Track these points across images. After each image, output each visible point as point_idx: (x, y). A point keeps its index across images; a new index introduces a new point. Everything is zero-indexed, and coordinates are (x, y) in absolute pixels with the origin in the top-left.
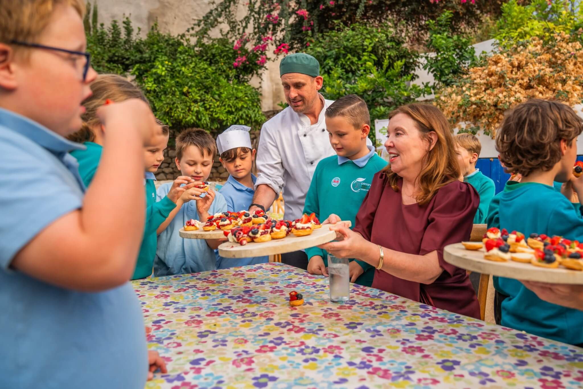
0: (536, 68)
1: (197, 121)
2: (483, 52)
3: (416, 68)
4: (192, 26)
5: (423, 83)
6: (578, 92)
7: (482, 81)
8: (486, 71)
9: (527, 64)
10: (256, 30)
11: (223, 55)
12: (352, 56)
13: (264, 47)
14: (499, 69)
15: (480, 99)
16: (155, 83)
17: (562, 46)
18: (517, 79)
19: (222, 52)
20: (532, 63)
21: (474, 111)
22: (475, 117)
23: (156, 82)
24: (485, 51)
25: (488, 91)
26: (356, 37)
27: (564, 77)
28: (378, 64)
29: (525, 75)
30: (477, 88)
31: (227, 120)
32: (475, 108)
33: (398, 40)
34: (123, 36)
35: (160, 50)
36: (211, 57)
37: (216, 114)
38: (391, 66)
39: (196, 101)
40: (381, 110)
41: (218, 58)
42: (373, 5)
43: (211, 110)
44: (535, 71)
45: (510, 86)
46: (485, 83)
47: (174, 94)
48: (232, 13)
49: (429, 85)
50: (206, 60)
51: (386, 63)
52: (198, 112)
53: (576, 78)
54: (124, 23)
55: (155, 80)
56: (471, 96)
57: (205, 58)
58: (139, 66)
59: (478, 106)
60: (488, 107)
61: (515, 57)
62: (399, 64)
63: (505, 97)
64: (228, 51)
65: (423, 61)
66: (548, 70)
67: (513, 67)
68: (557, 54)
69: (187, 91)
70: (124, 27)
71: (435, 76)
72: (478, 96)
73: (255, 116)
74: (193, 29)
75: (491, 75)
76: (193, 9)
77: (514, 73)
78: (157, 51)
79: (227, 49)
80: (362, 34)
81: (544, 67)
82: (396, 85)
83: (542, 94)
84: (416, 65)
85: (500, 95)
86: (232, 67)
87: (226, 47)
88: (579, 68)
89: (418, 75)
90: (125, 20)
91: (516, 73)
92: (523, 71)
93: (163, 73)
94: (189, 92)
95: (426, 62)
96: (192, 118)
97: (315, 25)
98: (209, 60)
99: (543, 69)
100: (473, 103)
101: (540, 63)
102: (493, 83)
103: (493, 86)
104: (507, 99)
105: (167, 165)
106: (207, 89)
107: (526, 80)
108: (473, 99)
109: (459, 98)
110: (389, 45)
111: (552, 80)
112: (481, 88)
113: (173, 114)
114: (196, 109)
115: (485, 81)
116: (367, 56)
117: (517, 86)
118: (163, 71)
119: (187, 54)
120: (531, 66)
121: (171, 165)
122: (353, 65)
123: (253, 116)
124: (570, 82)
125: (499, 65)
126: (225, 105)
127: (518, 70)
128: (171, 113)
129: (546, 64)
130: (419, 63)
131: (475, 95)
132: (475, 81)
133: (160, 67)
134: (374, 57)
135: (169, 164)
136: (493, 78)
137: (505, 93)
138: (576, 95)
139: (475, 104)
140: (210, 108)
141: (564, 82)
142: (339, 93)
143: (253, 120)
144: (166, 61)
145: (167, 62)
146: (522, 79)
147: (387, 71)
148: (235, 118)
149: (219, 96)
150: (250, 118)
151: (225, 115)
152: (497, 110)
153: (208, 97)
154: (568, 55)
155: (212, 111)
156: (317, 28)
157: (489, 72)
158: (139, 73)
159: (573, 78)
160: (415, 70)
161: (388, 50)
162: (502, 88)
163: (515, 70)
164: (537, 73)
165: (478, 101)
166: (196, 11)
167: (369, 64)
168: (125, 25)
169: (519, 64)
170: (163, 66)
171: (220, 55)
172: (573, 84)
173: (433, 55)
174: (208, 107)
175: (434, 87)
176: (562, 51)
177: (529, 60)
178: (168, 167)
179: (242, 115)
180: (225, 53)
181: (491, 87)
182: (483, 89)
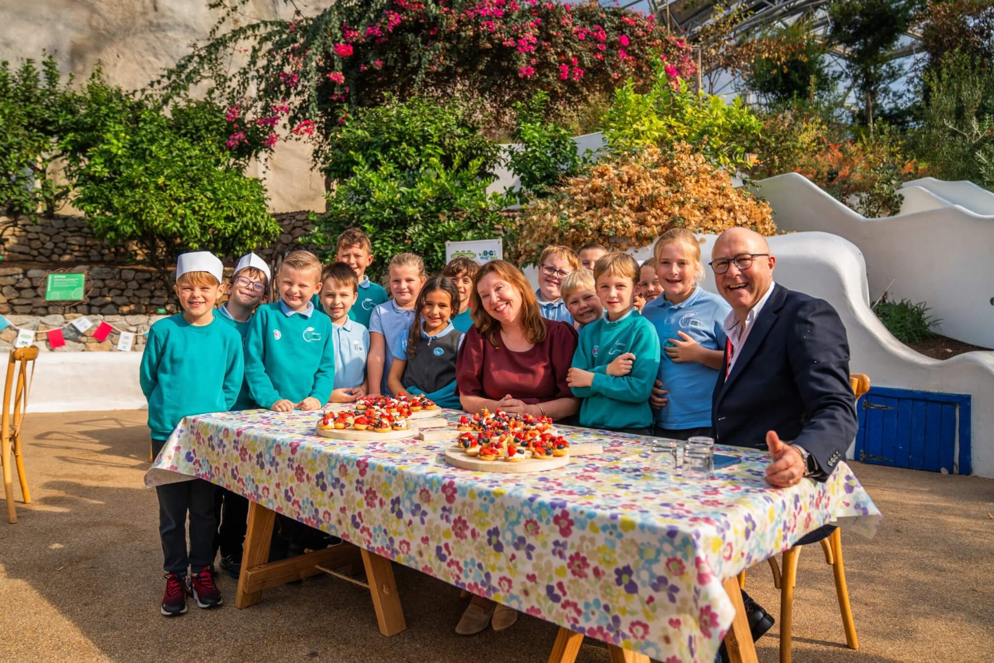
0: (649, 186)
1: (181, 230)
2: (588, 151)
3: (496, 165)
4: (159, 78)
5: (505, 188)
6: (696, 219)
7: (584, 198)
8: (590, 186)
9: (639, 178)
10: (261, 93)
11: (211, 128)
12: (408, 145)
13: (273, 121)
14: (605, 184)
15: (581, 221)
16: (105, 167)
17: (682, 159)
18: (626, 198)
19: (210, 124)
20: (645, 179)
21: (573, 236)
22: (573, 243)
23: (107, 164)
24: (590, 148)
25: (591, 212)
26: (414, 119)
27: (682, 199)
28: (447, 161)
29: (636, 194)
30: (577, 207)
31: (225, 229)
32: (574, 233)
33: (473, 125)
34: (43, 84)
35: (111, 115)
36: (194, 131)
37: (208, 220)
38: (465, 165)
39: (178, 201)
40: (449, 225)
41: (203, 132)
42: (437, 71)
43: (202, 213)
44: (648, 189)
45: (617, 208)
46: (587, 201)
47: (146, 188)
48: (219, 61)
49: (514, 191)
50: (185, 135)
51: (457, 162)
52: (184, 217)
53: (697, 201)
54: (44, 63)
55: (106, 161)
56: (569, 217)
57: (183, 132)
58: (74, 136)
59: (577, 230)
60: (590, 233)
61: (625, 168)
62: (475, 164)
63: (611, 220)
64: (219, 122)
65: (504, 156)
66: (663, 189)
67: (623, 182)
68: (675, 168)
69: (164, 182)
70: (44, 70)
71: (522, 179)
72: (578, 217)
73: (266, 225)
74: (159, 82)
75: (595, 190)
76: (148, 44)
77: (623, 190)
78: (107, 115)
79: (218, 120)
80: (422, 114)
81: (658, 185)
82: (471, 191)
83: (656, 219)
84: (495, 161)
85: (605, 219)
86: (225, 147)
87: (216, 117)
88: (701, 186)
89: (499, 175)
90: (46, 59)
91: (626, 190)
92: (634, 188)
93: (120, 152)
94: (166, 186)
95: (510, 158)
96: (174, 225)
97: (352, 93)
98: (189, 135)
99: (657, 188)
100: (572, 227)
101: (655, 178)
102: (598, 201)
103: (598, 205)
104: (613, 224)
105: (119, 292)
106: (195, 182)
107: (638, 199)
108: (572, 220)
109: (555, 219)
110: (459, 131)
111: (668, 202)
112: (582, 207)
113: (144, 218)
114: (180, 211)
115: (587, 198)
116: (432, 148)
117: (626, 208)
118: (119, 149)
119: (156, 123)
120: (643, 183)
121: (125, 293)
122: (410, 159)
123: (263, 225)
124: (688, 206)
125: (606, 177)
126: (222, 208)
127: (629, 186)
128: (141, 215)
129: (662, 180)
130: (500, 157)
131: (575, 215)
132: (576, 198)
133: (115, 142)
134: (440, 151)
135: (123, 290)
136: (598, 194)
137: (610, 216)
138: (693, 222)
139: (574, 227)
140: (199, 211)
141: (682, 204)
142: (392, 200)
143: (263, 230)
144: (122, 132)
145: (123, 135)
146: (633, 199)
147: (458, 171)
148: (236, 226)
149: (214, 192)
150: (259, 228)
151: (222, 222)
152: (600, 235)
153: (196, 192)
154: (688, 171)
155: (203, 216)
156: (355, 97)
157: (593, 186)
158: (73, 147)
159: (693, 200)
160: (494, 167)
161: (457, 139)
162: (607, 209)
163: (625, 186)
164: (651, 191)
165: (578, 223)
166: (154, 48)
167: (435, 160)
168: (46, 68)
169: (630, 179)
170: (118, 140)
171: (207, 128)
172: (693, 208)
173: (519, 148)
174: (197, 209)
175: (520, 194)
176: (681, 165)
177: (642, 175)
178: (121, 295)
179: (247, 222)
180: (215, 126)
181: (595, 206)
182: (585, 208)
